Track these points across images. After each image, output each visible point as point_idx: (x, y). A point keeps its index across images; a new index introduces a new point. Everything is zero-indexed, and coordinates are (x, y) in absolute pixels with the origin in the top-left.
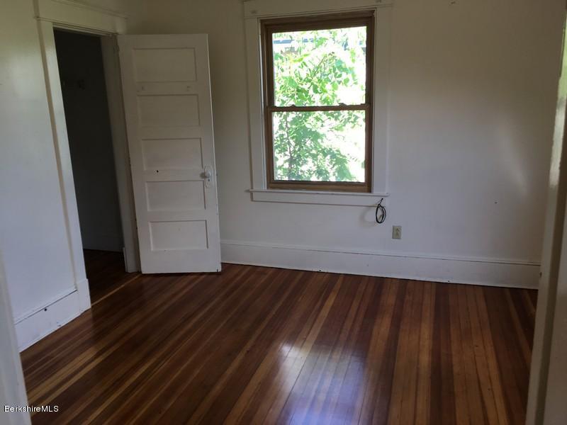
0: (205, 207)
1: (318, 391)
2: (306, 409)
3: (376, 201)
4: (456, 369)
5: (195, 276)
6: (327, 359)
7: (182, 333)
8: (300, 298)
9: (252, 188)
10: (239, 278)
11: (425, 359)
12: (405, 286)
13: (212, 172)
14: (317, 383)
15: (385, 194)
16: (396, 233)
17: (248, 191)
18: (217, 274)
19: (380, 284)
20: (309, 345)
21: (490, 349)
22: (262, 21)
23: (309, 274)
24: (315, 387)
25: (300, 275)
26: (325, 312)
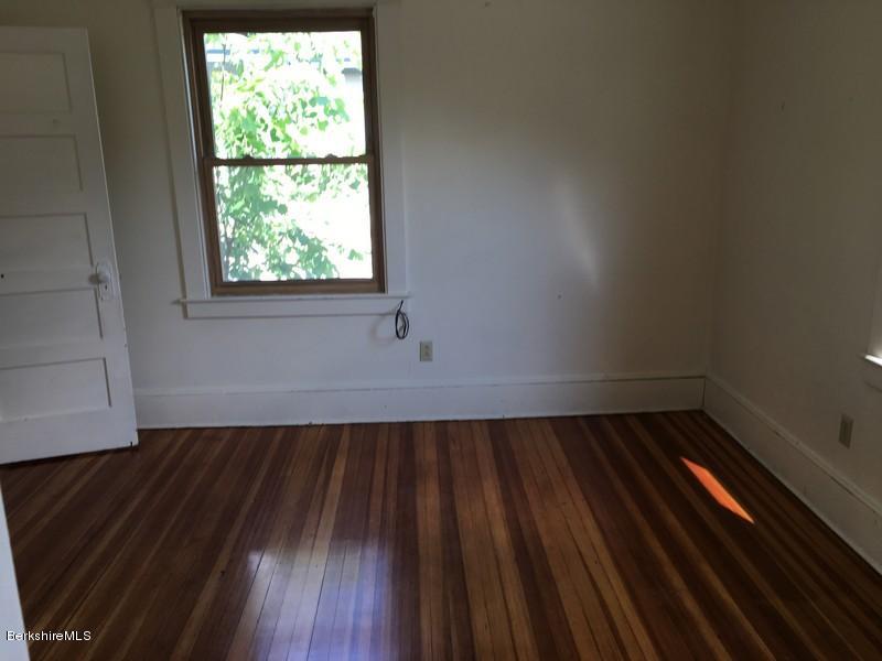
0: (101, 335)
1: (357, 614)
2: (346, 648)
3: (392, 305)
4: (546, 541)
5: (89, 460)
6: (358, 561)
7: (90, 562)
8: (289, 472)
9: (185, 297)
10: (172, 453)
11: (501, 534)
12: (445, 431)
13: (110, 272)
14: (353, 601)
15: (405, 293)
16: (426, 352)
17: (177, 302)
18: (132, 449)
19: (407, 432)
20: (324, 543)
21: (582, 505)
22: (185, 13)
23: (293, 431)
24: (352, 608)
25: (279, 436)
26: (335, 488)
